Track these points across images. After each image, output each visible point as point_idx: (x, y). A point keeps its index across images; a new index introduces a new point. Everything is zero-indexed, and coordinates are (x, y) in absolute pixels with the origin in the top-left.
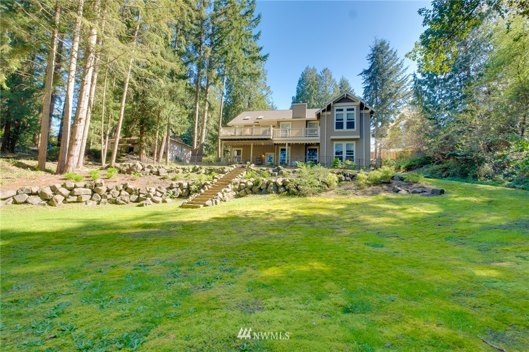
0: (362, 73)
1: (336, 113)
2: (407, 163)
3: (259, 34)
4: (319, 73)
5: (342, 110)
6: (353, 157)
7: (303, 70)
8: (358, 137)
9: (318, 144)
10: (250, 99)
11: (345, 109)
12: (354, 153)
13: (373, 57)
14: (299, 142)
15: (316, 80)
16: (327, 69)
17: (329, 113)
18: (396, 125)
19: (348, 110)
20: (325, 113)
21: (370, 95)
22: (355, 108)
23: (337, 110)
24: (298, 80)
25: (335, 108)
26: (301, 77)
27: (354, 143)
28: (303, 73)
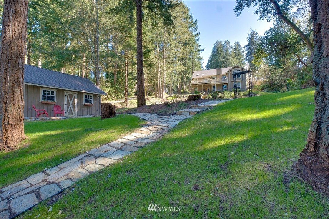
0: (245, 47)
1: (233, 72)
2: (262, 87)
3: (199, 39)
4: (223, 44)
5: (235, 71)
6: (240, 87)
7: (215, 43)
8: (242, 80)
9: (227, 83)
10: (193, 63)
11: (236, 71)
12: (240, 85)
13: (250, 39)
14: (220, 83)
15: (222, 47)
16: (227, 41)
17: (231, 72)
18: (259, 71)
19: (237, 71)
20: (229, 72)
21: (249, 56)
22: (240, 70)
23: (234, 71)
24: (213, 48)
25: (233, 71)
26: (214, 47)
27: (240, 82)
28: (215, 44)
